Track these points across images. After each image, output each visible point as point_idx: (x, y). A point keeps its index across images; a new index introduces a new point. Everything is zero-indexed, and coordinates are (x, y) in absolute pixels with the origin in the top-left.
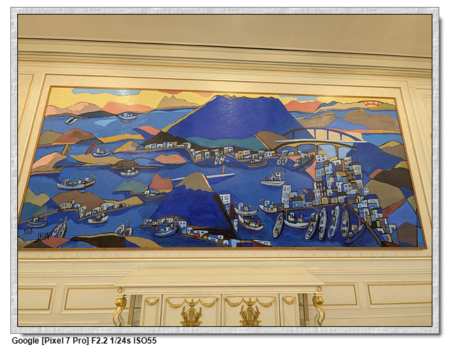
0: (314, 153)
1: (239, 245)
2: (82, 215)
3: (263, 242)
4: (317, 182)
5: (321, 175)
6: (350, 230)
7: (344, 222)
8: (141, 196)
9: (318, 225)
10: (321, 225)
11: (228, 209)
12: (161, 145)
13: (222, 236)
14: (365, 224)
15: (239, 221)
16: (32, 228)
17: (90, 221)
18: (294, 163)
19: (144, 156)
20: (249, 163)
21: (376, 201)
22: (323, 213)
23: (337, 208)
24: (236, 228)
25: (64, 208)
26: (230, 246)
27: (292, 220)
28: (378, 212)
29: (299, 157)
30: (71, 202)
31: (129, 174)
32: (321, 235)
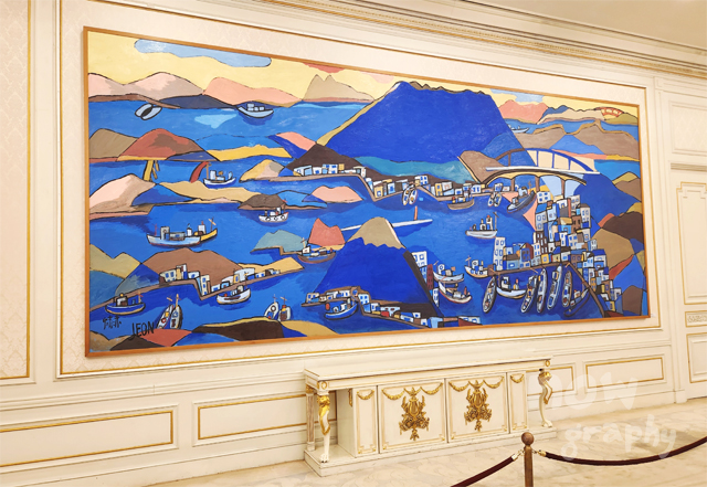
0: (534, 189)
1: (441, 325)
2: (204, 290)
3: (470, 319)
4: (537, 233)
5: (542, 222)
6: (572, 298)
7: (567, 288)
8: (297, 256)
9: (536, 292)
10: (539, 293)
11: (424, 273)
12: (319, 169)
13: (419, 314)
14: (589, 288)
15: (440, 292)
16: (117, 317)
17: (221, 300)
18: (509, 203)
19: (293, 187)
20: (450, 202)
21: (603, 258)
22: (542, 277)
23: (560, 268)
24: (436, 302)
25: (171, 279)
26: (429, 326)
27: (506, 286)
28: (605, 274)
29: (516, 194)
30: (181, 270)
31: (272, 219)
32: (540, 306)
